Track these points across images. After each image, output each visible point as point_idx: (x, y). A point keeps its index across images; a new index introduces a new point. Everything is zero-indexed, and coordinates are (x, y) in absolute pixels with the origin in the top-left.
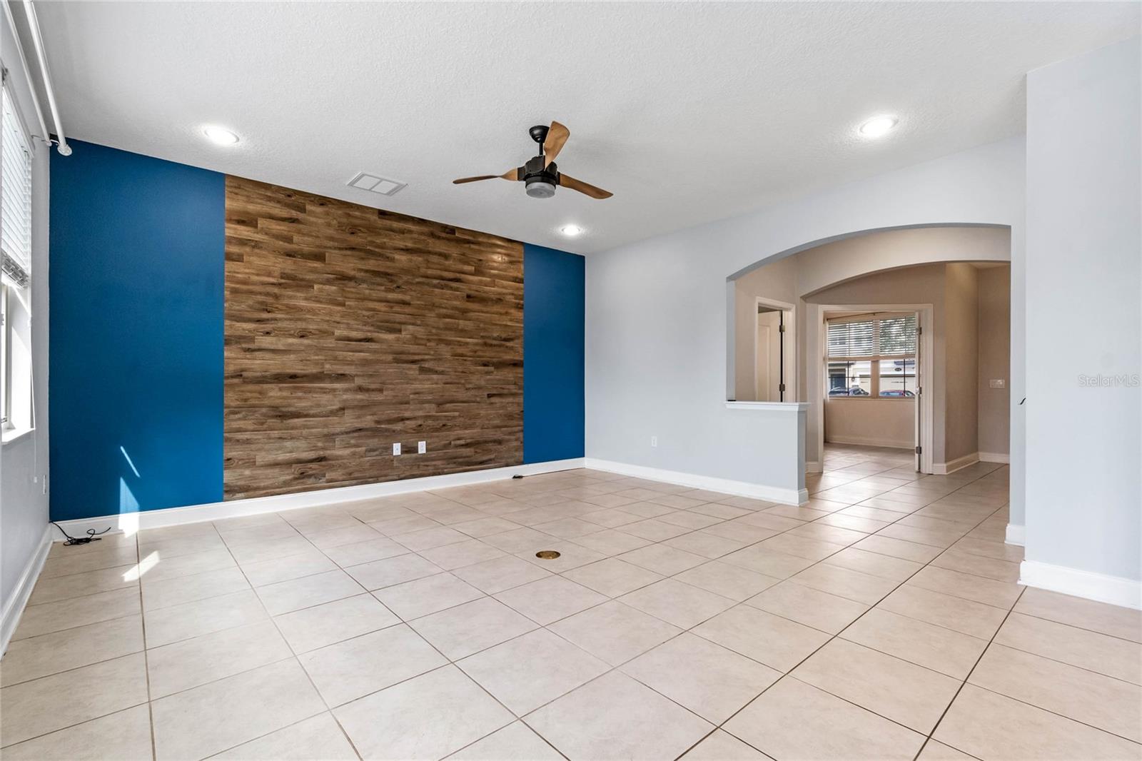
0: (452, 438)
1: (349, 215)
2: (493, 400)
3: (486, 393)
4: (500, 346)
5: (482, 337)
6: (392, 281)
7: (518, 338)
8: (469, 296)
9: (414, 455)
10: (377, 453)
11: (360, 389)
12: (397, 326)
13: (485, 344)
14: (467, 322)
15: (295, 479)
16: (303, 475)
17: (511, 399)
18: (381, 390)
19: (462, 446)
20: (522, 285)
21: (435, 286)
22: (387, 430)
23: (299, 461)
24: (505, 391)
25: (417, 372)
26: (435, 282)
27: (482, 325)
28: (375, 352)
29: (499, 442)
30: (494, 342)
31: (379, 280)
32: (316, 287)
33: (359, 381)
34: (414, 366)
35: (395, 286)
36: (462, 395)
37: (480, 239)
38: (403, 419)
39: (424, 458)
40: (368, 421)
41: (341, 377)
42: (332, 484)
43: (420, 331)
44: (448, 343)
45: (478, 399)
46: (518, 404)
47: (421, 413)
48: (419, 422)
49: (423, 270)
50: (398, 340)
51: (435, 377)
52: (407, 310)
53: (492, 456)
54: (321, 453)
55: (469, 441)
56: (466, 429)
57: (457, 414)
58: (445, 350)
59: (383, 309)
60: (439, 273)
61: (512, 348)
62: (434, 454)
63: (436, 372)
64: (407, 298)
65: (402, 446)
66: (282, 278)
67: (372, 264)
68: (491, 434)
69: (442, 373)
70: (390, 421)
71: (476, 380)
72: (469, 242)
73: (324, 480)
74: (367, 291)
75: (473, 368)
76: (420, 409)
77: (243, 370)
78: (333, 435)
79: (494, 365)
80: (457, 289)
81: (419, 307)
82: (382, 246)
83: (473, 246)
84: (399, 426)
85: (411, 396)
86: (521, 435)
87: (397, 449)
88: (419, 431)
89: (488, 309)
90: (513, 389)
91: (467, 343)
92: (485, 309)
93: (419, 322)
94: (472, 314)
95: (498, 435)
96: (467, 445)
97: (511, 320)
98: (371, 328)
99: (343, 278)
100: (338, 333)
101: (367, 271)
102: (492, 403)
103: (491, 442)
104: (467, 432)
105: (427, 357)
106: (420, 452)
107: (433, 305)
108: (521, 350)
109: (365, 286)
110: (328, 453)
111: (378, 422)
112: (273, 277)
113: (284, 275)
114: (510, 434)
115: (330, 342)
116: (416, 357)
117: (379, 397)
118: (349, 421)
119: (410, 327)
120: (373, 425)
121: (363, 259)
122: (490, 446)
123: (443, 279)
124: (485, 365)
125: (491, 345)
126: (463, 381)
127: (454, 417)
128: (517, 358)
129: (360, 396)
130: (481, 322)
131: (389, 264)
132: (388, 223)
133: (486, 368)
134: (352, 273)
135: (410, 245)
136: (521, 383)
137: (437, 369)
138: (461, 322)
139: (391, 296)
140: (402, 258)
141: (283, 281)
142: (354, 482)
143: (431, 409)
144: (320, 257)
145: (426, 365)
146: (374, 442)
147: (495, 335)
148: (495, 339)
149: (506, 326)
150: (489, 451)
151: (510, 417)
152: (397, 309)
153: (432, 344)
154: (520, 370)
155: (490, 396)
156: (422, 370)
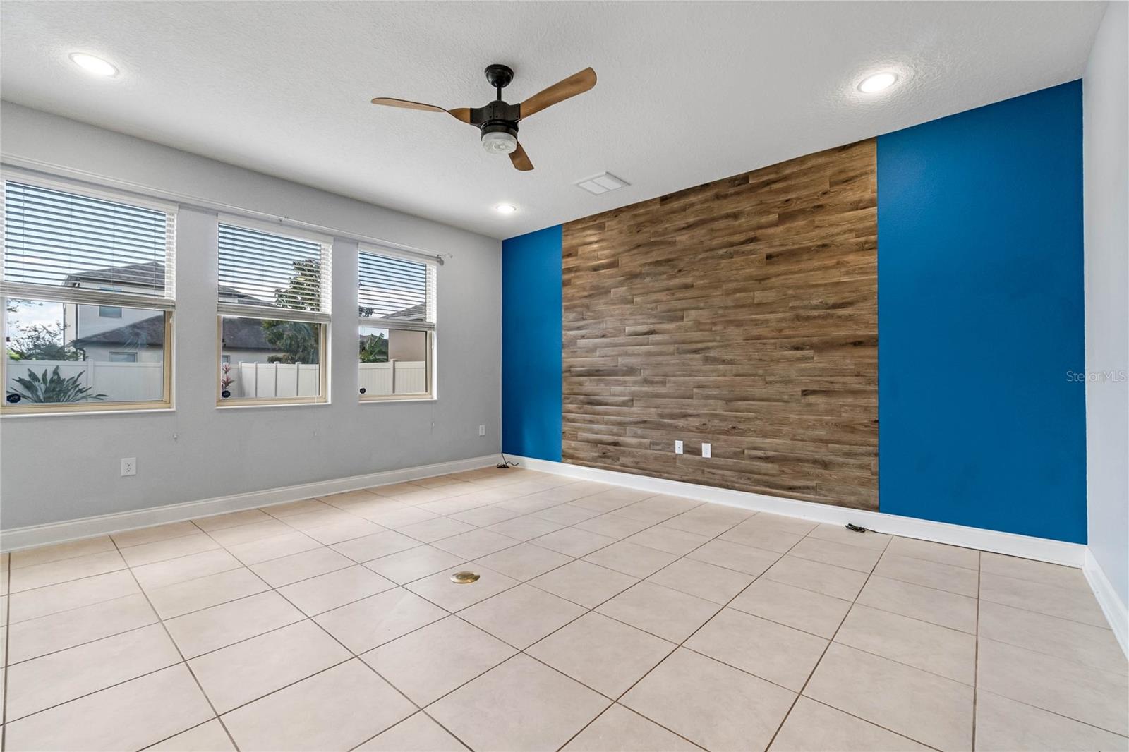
0: (745, 445)
1: (636, 216)
2: (812, 399)
3: (799, 390)
4: (825, 317)
5: (793, 308)
6: (673, 267)
7: (865, 299)
8: (769, 257)
9: (697, 458)
10: (659, 447)
11: (646, 382)
12: (679, 314)
13: (798, 318)
14: (767, 293)
15: (600, 457)
16: (604, 455)
17: (850, 400)
18: (663, 383)
19: (760, 458)
20: (874, 210)
21: (722, 257)
22: (670, 425)
23: (602, 443)
24: (837, 387)
25: (701, 363)
26: (721, 252)
27: (790, 292)
28: (658, 343)
29: (825, 465)
30: (815, 313)
31: (662, 269)
32: (612, 291)
33: (645, 374)
34: (697, 356)
35: (677, 270)
36: (759, 391)
37: (788, 171)
38: (685, 416)
39: (706, 463)
40: (651, 415)
41: (631, 371)
42: (624, 469)
43: (704, 315)
44: (739, 324)
45: (786, 397)
46: (866, 409)
47: (705, 411)
48: (704, 420)
49: (706, 244)
50: (679, 328)
51: (721, 367)
52: (690, 293)
53: (812, 484)
54: (616, 438)
55: (770, 454)
56: (765, 436)
57: (751, 415)
58: (735, 333)
59: (665, 299)
60: (727, 239)
61: (850, 318)
62: (721, 461)
63: (724, 362)
64: (689, 280)
65: (684, 445)
66: (591, 290)
67: (656, 255)
68: (807, 450)
69: (731, 362)
70: (672, 416)
71: (780, 369)
72: (768, 183)
73: (618, 463)
74: (651, 284)
75: (776, 354)
76: (705, 406)
77: (571, 367)
78: (625, 423)
79: (812, 346)
80: (751, 252)
81: (703, 288)
82: (665, 233)
83: (775, 186)
84: (681, 423)
85: (695, 390)
86: (874, 461)
87: (679, 447)
88: (703, 431)
89: (803, 266)
90: (852, 382)
91: (767, 321)
92: (796, 268)
93: (702, 305)
94: (773, 280)
95: (822, 454)
96: (767, 459)
97: (848, 273)
98: (654, 320)
99: (633, 276)
100: (628, 329)
101: (650, 264)
102: (810, 405)
103: (808, 461)
104: (768, 440)
105: (710, 344)
106: (704, 455)
107: (719, 280)
108: (873, 319)
109: (648, 279)
110: (620, 439)
111: (662, 416)
112: (586, 291)
113: (593, 288)
114: (847, 455)
115: (622, 339)
116: (700, 346)
117: (662, 390)
118: (637, 410)
119: (693, 312)
120: (656, 419)
121: (646, 253)
122: (807, 468)
123: (731, 245)
124: (797, 348)
125: (808, 318)
126: (760, 372)
127: (749, 419)
128: (862, 332)
129: (646, 389)
130: (789, 288)
131: (671, 249)
132: (676, 205)
133: (799, 353)
134: (638, 270)
135: (691, 220)
136: (872, 373)
137: (725, 357)
138: (757, 294)
139: (672, 283)
140: (683, 239)
141: (591, 292)
142: (641, 471)
143: (719, 407)
144: (613, 265)
145: (712, 354)
146: (658, 435)
147: (815, 302)
148: (816, 308)
149: (837, 284)
150: (806, 475)
151: (850, 428)
152: (679, 295)
153: (719, 328)
154: (872, 352)
155: (805, 393)
156: (707, 360)
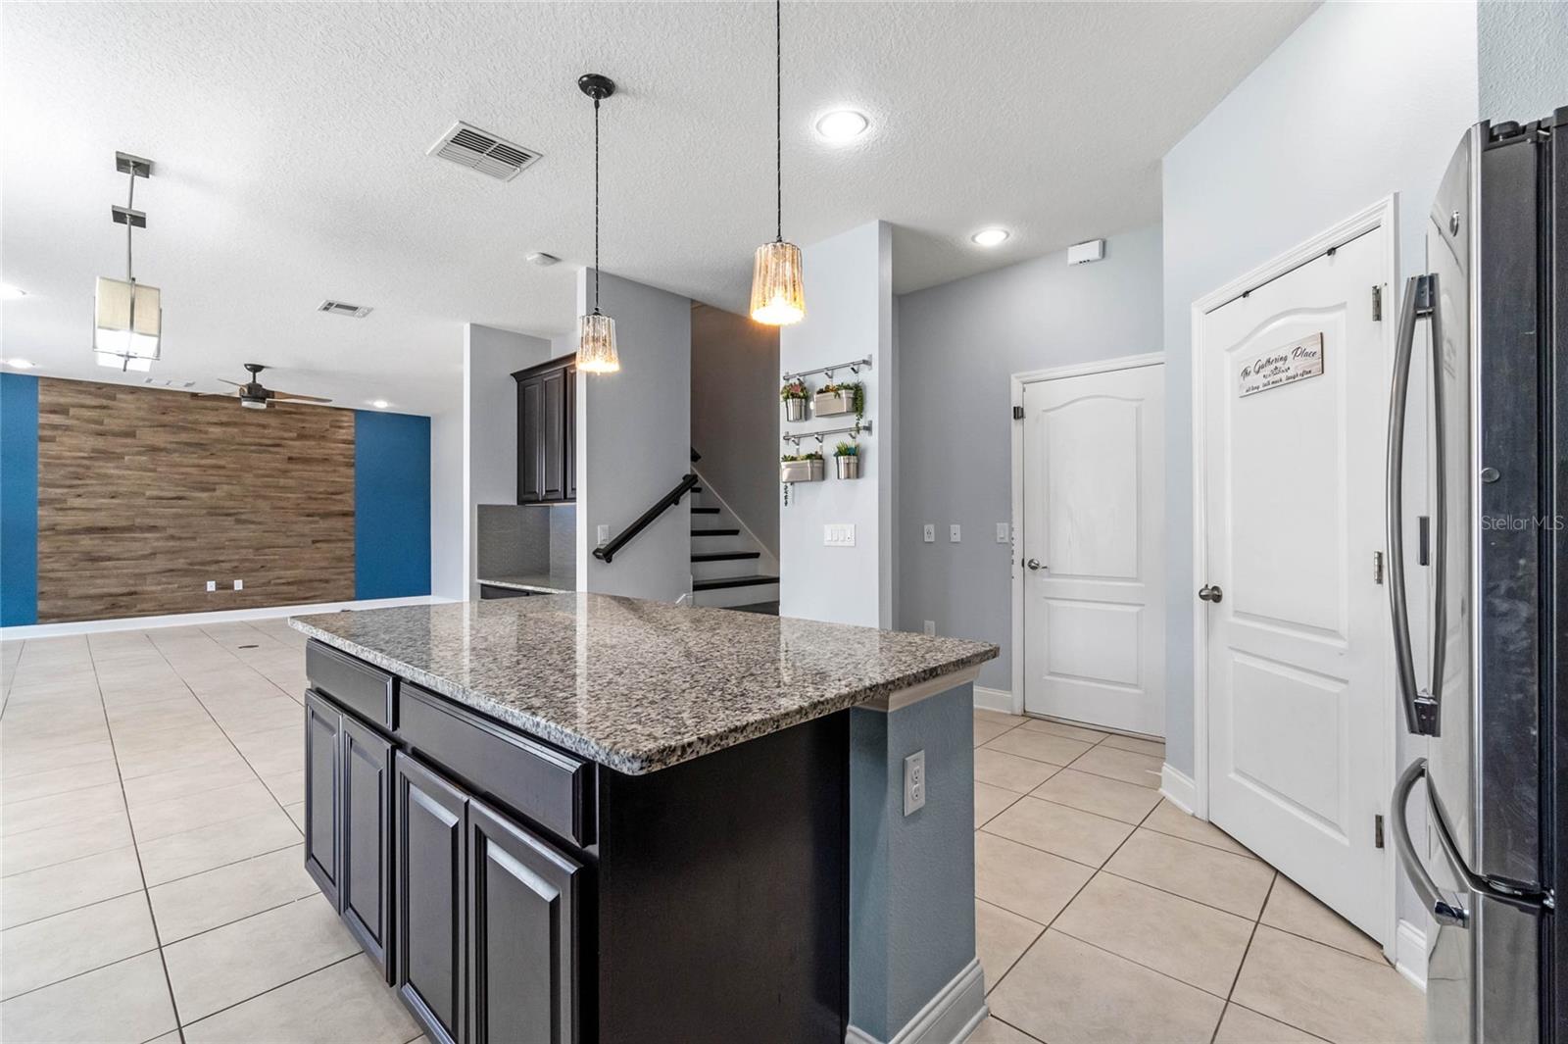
0: (271, 577)
1: (160, 399)
2: (318, 545)
3: (310, 540)
4: (326, 499)
5: (306, 492)
6: (204, 450)
7: (349, 492)
8: (290, 459)
9: (229, 591)
10: (190, 589)
11: (172, 537)
12: (212, 487)
13: (310, 498)
14: (290, 481)
15: (107, 608)
16: (114, 606)
17: (340, 544)
18: (193, 539)
19: (284, 584)
20: (352, 446)
21: (252, 451)
22: (199, 571)
23: (111, 595)
24: (333, 538)
25: (233, 523)
26: (253, 448)
27: (306, 482)
28: (189, 507)
29: (327, 581)
30: (321, 496)
31: (191, 449)
32: (126, 458)
33: (171, 531)
34: (230, 518)
35: (209, 453)
36: (282, 541)
37: (303, 410)
38: (217, 562)
39: (240, 595)
40: (181, 563)
41: (153, 528)
42: (143, 613)
43: (237, 490)
44: (264, 498)
45: (302, 545)
46: (349, 548)
47: (237, 557)
48: (236, 564)
49: (237, 440)
50: (212, 498)
51: (252, 526)
52: (222, 472)
53: (317, 593)
54: (133, 589)
55: (290, 580)
56: (289, 569)
57: (277, 557)
58: (262, 504)
59: (196, 472)
60: (257, 440)
61: (341, 501)
62: (250, 591)
63: (253, 523)
64: (222, 462)
65: (217, 584)
66: (93, 452)
67: (184, 437)
68: (315, 575)
69: (260, 523)
70: (202, 564)
71: (298, 528)
72: (290, 413)
73: (134, 609)
74: (178, 459)
75: (294, 519)
76: (237, 553)
77: (56, 525)
78: (145, 574)
79: (319, 515)
80: (277, 453)
81: (236, 470)
82: (196, 422)
83: (293, 416)
84: (213, 568)
85: (227, 543)
86: (352, 575)
87: (211, 586)
88: (236, 572)
89: (314, 468)
90: (342, 535)
91: (289, 498)
92: (308, 468)
93: (235, 482)
94: (293, 473)
95: (325, 575)
96: (289, 584)
97: (339, 477)
98: (184, 489)
99: (154, 449)
100: (148, 493)
101: (177, 443)
102: (317, 548)
103: (316, 581)
104: (289, 572)
105: (242, 511)
106: (236, 589)
107: (251, 467)
108: (352, 502)
109: (177, 455)
110: (139, 589)
111: (191, 564)
112: (84, 452)
113: (94, 451)
114: (338, 574)
115: (140, 501)
116: (232, 511)
117: (192, 544)
118: (161, 563)
119: (225, 487)
120: (186, 567)
121: (174, 433)
122: (316, 584)
123: (261, 445)
124: (308, 516)
125: (315, 499)
126: (283, 530)
127: (275, 560)
128: (347, 509)
129: (171, 543)
130: (305, 479)
131: (204, 436)
132: (201, 403)
133: (310, 519)
134: (162, 445)
135: (224, 419)
136: (352, 530)
137: (255, 520)
138: (282, 480)
139: (203, 462)
140: (216, 431)
141: (92, 455)
142: (166, 612)
143: (250, 554)
144: (131, 434)
145: (243, 517)
146: (187, 580)
147: (321, 490)
148: (321, 493)
149: (333, 482)
150: (316, 589)
151: (340, 559)
152: (210, 472)
153: (250, 500)
154: (350, 519)
155: (314, 542)
156: (238, 521)
